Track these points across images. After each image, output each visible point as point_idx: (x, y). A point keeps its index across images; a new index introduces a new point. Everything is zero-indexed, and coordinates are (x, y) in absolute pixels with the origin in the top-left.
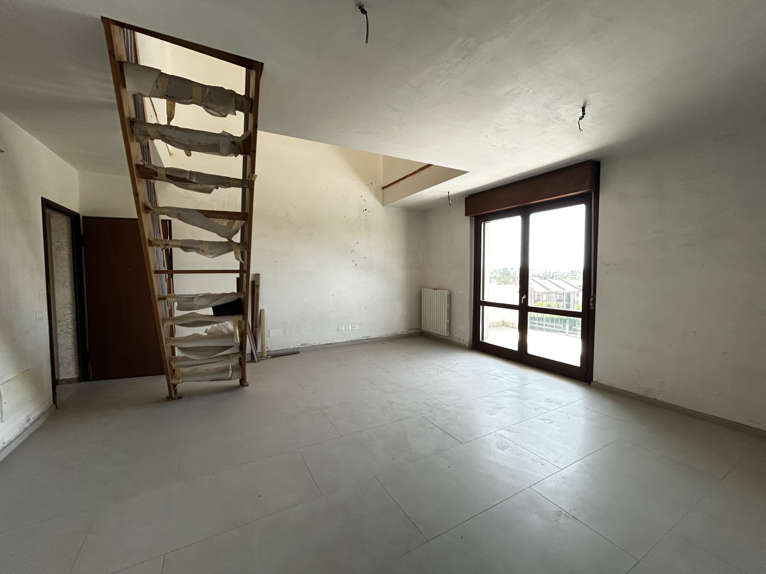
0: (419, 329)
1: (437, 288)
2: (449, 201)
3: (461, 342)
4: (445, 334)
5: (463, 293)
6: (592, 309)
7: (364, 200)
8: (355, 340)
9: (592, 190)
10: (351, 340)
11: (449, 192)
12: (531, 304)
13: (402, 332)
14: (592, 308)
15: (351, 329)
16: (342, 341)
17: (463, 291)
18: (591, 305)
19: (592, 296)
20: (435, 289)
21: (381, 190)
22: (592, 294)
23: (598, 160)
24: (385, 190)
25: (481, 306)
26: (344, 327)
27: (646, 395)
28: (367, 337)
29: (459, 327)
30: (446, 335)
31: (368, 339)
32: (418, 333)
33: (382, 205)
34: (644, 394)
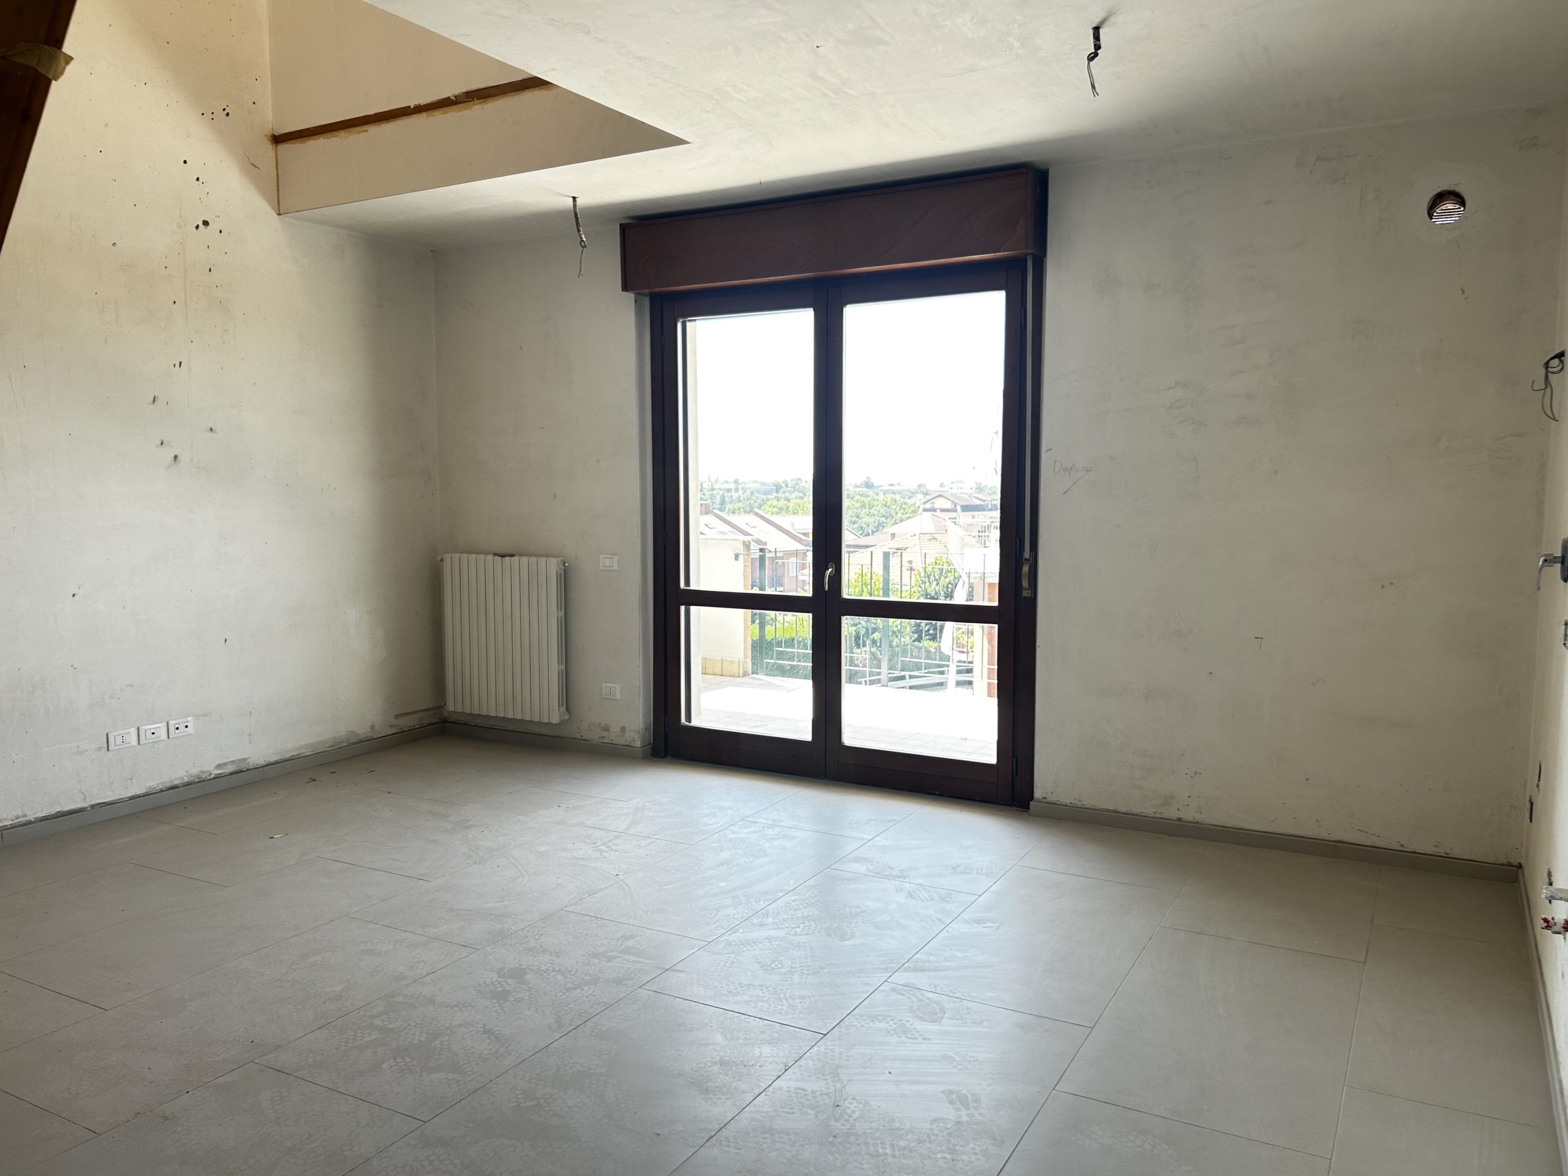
0: (434, 708)
1: (510, 553)
2: (579, 231)
3: (614, 736)
4: (554, 715)
5: (616, 567)
6: (1026, 597)
7: (198, 179)
8: (186, 779)
9: (1030, 251)
10: (168, 785)
11: (574, 198)
12: (850, 590)
13: (372, 727)
14: (1026, 594)
15: (164, 736)
16: (130, 795)
17: (616, 558)
18: (1025, 583)
19: (1026, 559)
20: (503, 556)
21: (269, 146)
22: (1027, 554)
23: (1043, 167)
24: (284, 147)
25: (683, 608)
26: (133, 731)
27: (1160, 813)
28: (233, 762)
29: (604, 684)
30: (555, 720)
31: (242, 771)
32: (430, 724)
33: (273, 208)
34: (1155, 813)
